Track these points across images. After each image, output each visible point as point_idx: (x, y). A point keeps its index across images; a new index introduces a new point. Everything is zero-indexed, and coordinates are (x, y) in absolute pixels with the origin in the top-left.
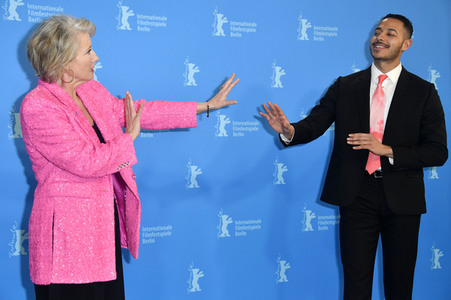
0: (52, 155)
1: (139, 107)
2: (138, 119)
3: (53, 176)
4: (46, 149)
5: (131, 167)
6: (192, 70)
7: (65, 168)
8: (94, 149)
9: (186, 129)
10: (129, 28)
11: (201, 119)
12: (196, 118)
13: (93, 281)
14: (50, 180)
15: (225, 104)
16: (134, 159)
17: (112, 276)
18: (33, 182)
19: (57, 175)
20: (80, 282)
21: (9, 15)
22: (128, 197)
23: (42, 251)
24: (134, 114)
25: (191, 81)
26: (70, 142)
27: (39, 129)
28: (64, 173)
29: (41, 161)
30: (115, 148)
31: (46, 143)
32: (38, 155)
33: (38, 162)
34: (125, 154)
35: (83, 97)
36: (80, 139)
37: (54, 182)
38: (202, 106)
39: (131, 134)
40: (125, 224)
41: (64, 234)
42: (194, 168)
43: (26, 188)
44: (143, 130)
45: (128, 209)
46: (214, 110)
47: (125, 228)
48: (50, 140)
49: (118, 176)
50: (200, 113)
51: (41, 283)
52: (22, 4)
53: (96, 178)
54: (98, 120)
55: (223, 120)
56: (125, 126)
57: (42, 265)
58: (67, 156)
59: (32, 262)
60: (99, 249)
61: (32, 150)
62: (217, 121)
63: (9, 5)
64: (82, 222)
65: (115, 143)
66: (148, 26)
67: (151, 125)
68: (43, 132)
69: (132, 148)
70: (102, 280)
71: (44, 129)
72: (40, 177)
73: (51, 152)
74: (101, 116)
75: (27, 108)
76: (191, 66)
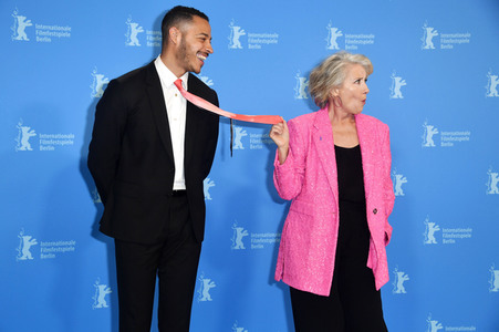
52: (31, 25)
63: (17, 26)
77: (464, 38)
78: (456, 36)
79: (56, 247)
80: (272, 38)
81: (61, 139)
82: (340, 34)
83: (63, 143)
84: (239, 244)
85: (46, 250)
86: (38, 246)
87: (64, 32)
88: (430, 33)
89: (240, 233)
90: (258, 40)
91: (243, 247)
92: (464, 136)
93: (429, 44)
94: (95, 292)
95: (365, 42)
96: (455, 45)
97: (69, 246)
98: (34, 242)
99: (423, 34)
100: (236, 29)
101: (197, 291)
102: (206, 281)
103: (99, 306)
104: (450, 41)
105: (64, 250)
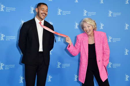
77: (119, 14)
78: (117, 13)
79: (9, 66)
80: (69, 12)
81: (12, 38)
82: (87, 12)
83: (12, 39)
84: (59, 67)
85: (7, 67)
86: (5, 66)
87: (14, 9)
88: (110, 12)
89: (59, 64)
90: (65, 13)
91: (60, 67)
92: (119, 39)
93: (110, 15)
94: (20, 78)
95: (93, 14)
96: (117, 16)
97: (13, 66)
98: (4, 65)
99: (108, 12)
100: (59, 10)
101: (47, 79)
102: (50, 76)
103: (21, 82)
104: (116, 14)
105: (12, 67)
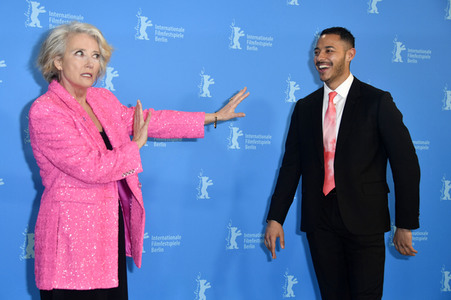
0: (57, 160)
1: (147, 115)
2: (146, 127)
3: (58, 181)
4: (51, 154)
5: (137, 175)
6: (207, 82)
7: (70, 173)
8: (100, 155)
9: (194, 140)
10: (147, 38)
11: (208, 130)
12: (203, 129)
13: (94, 288)
14: (55, 186)
15: (233, 115)
16: (139, 168)
17: (114, 283)
18: (40, 187)
19: (63, 180)
20: (82, 288)
21: (31, 21)
22: (133, 205)
23: (46, 257)
24: (142, 122)
25: (206, 92)
26: (75, 146)
27: (46, 134)
28: (70, 178)
29: (47, 166)
30: (120, 155)
31: (51, 148)
32: (44, 160)
33: (44, 167)
34: (131, 162)
35: (93, 104)
36: (86, 145)
37: (59, 187)
38: (210, 117)
39: (137, 143)
40: (129, 233)
41: (68, 239)
42: (205, 179)
43: (33, 193)
44: (150, 138)
45: (132, 217)
46: (222, 121)
47: (130, 236)
48: (55, 145)
49: (124, 183)
50: (208, 124)
51: (44, 288)
52: (44, 11)
53: (102, 184)
54: (106, 127)
55: (236, 133)
56: (132, 135)
57: (46, 270)
58: (72, 161)
59: (37, 267)
60: (102, 255)
61: (39, 155)
62: (229, 133)
63: (31, 12)
64: (86, 228)
65: (121, 150)
66: (166, 37)
67: (159, 134)
68: (49, 136)
69: (138, 156)
70: (104, 287)
71: (50, 134)
72: (47, 182)
73: (57, 157)
74: (110, 123)
75: (35, 112)
76: (206, 77)
77: (426, 54)
78: (420, 51)
88: (400, 48)
90: (255, 43)
92: (425, 145)
93: (398, 58)
96: (419, 60)
99: (393, 48)
104: (415, 56)
